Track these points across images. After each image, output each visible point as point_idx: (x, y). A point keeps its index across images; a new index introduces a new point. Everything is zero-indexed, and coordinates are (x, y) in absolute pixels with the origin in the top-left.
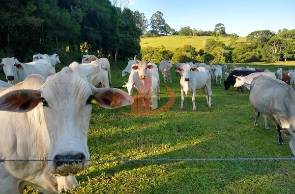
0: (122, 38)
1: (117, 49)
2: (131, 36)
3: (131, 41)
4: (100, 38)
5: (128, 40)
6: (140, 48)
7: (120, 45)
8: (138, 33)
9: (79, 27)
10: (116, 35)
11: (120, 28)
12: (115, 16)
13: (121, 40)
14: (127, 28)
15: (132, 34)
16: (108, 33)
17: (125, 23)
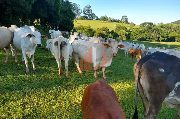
0: (62, 18)
1: (58, 25)
2: (68, 17)
3: (68, 20)
4: (47, 16)
5: (65, 19)
6: (73, 25)
7: (61, 22)
8: (72, 16)
10: (58, 16)
11: (61, 11)
12: (58, 3)
13: (61, 19)
14: (66, 12)
15: (69, 16)
16: (53, 13)
17: (64, 8)
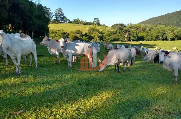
0: (37, 23)
1: (33, 30)
2: (43, 22)
3: (43, 25)
4: (21, 22)
5: (41, 24)
6: (48, 30)
7: (36, 27)
8: (48, 20)
9: (7, 14)
10: (33, 21)
11: (35, 16)
12: (32, 8)
13: (36, 24)
14: (40, 17)
15: (43, 21)
16: (27, 19)
17: (38, 13)
